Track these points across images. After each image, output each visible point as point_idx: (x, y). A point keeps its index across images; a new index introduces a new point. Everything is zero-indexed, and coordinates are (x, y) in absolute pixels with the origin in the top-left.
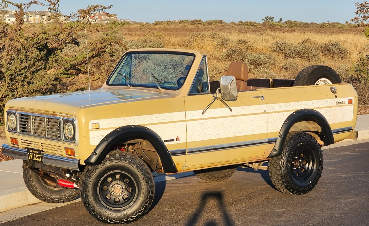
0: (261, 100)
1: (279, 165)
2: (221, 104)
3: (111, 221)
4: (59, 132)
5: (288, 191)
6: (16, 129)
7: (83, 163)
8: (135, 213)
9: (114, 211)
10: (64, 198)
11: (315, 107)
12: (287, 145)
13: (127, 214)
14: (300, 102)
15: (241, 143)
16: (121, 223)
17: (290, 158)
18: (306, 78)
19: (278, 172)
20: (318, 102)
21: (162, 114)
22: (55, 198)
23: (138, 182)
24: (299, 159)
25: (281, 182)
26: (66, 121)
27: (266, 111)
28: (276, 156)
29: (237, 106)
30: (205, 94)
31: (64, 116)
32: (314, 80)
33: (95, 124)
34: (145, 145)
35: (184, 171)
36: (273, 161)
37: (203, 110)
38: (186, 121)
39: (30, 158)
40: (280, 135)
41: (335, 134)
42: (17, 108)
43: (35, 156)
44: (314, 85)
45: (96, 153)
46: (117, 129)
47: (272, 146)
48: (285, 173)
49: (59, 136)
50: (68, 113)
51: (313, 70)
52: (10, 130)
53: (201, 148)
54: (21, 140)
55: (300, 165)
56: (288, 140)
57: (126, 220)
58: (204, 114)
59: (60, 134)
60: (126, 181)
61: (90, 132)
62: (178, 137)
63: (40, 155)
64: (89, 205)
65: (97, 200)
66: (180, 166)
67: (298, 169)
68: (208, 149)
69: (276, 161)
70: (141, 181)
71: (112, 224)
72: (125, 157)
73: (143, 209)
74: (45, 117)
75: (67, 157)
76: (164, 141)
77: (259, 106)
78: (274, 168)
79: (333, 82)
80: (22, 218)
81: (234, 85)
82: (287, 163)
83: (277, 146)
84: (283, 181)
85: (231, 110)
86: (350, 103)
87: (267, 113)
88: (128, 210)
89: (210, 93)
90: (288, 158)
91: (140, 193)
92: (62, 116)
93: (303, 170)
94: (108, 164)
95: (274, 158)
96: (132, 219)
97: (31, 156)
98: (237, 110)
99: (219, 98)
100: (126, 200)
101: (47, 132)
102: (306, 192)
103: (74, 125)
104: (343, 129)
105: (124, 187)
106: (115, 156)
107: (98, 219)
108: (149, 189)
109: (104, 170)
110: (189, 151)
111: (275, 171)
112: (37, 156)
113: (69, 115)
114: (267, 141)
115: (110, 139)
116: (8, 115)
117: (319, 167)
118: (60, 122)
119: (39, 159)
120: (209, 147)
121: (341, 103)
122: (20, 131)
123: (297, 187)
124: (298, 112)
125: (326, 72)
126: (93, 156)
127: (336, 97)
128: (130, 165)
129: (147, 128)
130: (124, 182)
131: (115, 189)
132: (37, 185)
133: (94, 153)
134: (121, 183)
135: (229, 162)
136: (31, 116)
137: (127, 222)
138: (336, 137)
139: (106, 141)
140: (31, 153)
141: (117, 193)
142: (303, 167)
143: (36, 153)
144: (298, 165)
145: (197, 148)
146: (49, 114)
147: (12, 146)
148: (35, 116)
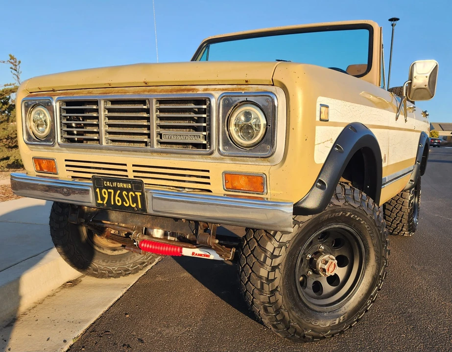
4: (205, 133)
6: (50, 137)
26: (234, 102)
31: (223, 90)
33: (324, 108)
39: (100, 201)
42: (53, 91)
43: (121, 196)
45: (323, 184)
46: (348, 127)
49: (205, 142)
50: (243, 78)
52: (32, 140)
54: (66, 160)
59: (208, 138)
61: (319, 129)
62: (385, 155)
63: (139, 194)
74: (152, 99)
75: (227, 195)
92: (217, 90)
97: (106, 196)
101: (159, 135)
103: (265, 109)
112: (127, 195)
113: (247, 83)
116: (27, 107)
118: (210, 106)
119: (135, 200)
122: (64, 142)
133: (319, 183)
136: (102, 102)
140: (107, 188)
143: (122, 189)
146: (167, 91)
147: (37, 176)
148: (114, 102)
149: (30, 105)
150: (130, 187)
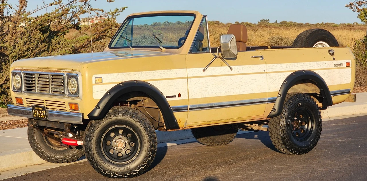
0: (260, 60)
1: (279, 124)
2: (221, 63)
3: (114, 175)
4: (63, 88)
5: (288, 151)
6: (21, 88)
7: (86, 117)
8: (138, 167)
9: (118, 165)
10: (67, 157)
11: (314, 69)
12: (286, 105)
13: (130, 168)
14: (299, 63)
15: (241, 101)
16: (124, 177)
17: (289, 117)
18: (304, 41)
19: (278, 132)
20: (316, 64)
21: (164, 71)
22: (59, 158)
23: (141, 136)
24: (298, 120)
25: (281, 141)
26: (70, 77)
27: (265, 71)
28: (276, 115)
29: (237, 65)
30: (205, 53)
31: (68, 72)
32: (311, 42)
33: (98, 79)
34: (147, 102)
35: (186, 128)
36: (273, 121)
37: (204, 68)
38: (187, 78)
39: (34, 116)
40: (280, 94)
41: (333, 96)
42: (22, 68)
43: (40, 113)
44: (312, 47)
45: (99, 107)
46: (120, 84)
47: (271, 105)
48: (285, 133)
49: (63, 91)
50: (71, 68)
51: (311, 33)
52: (15, 90)
53: (203, 105)
54: (26, 99)
55: (299, 126)
56: (287, 100)
57: (129, 174)
58: (205, 72)
59: (64, 89)
60: (129, 137)
61: (93, 86)
62: (179, 93)
63: (44, 112)
64: (92, 159)
65: (101, 154)
66: (182, 122)
67: (297, 129)
68: (210, 106)
69: (275, 121)
70: (144, 135)
71: (115, 178)
72: (128, 111)
73: (146, 163)
74: (49, 75)
75: (71, 112)
76: (166, 97)
77: (258, 65)
78: (274, 128)
79: (330, 45)
80: (27, 175)
81: (234, 44)
82: (286, 123)
83: (277, 105)
84: (282, 141)
85: (232, 69)
86: (348, 66)
87: (267, 73)
88: (130, 164)
89: (211, 52)
90: (287, 118)
91: (142, 147)
92: (66, 72)
93: (303, 131)
94: (112, 118)
95: (274, 118)
96: (135, 174)
97: (36, 113)
98: (237, 69)
99: (220, 57)
100: (129, 155)
101: (51, 88)
102: (306, 152)
103: (77, 80)
104: (342, 91)
105: (127, 142)
106: (118, 111)
107: (102, 173)
108: (152, 143)
109: (108, 124)
110: (190, 108)
111: (275, 131)
112: (42, 113)
113: (73, 70)
114: (267, 100)
115: (113, 94)
117: (318, 128)
118: (64, 78)
119: (44, 115)
120: (210, 104)
121: (339, 65)
122: (25, 90)
123: (296, 147)
124: (297, 73)
125: (324, 35)
126: (96, 110)
127: (334, 59)
128: (132, 120)
129: (149, 83)
130: (126, 137)
131: (118, 143)
132: (42, 145)
133: (97, 107)
134: (124, 138)
135: (230, 121)
136: (36, 75)
137: (130, 177)
138: (334, 99)
139: (109, 95)
140: (36, 110)
141: (120, 147)
142: (302, 128)
143: (40, 110)
144: (298, 126)
145: (199, 105)
146: (53, 71)
147: (17, 106)
148: (40, 75)
149: (14, 74)
150: (42, 109)
